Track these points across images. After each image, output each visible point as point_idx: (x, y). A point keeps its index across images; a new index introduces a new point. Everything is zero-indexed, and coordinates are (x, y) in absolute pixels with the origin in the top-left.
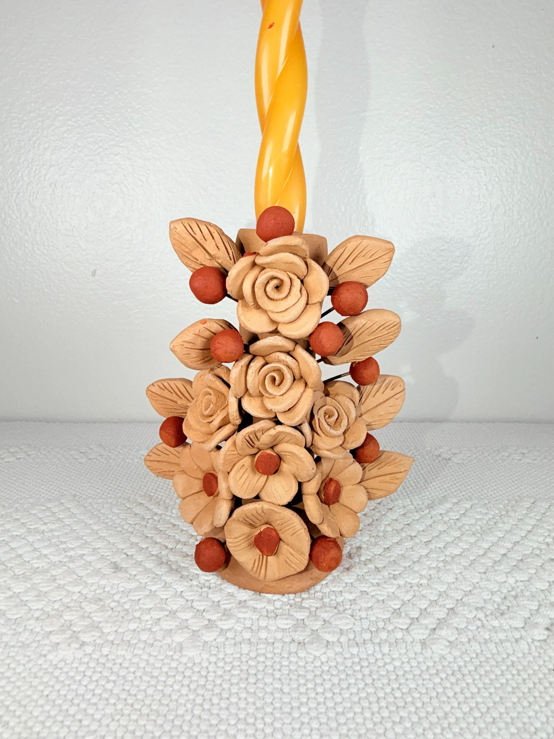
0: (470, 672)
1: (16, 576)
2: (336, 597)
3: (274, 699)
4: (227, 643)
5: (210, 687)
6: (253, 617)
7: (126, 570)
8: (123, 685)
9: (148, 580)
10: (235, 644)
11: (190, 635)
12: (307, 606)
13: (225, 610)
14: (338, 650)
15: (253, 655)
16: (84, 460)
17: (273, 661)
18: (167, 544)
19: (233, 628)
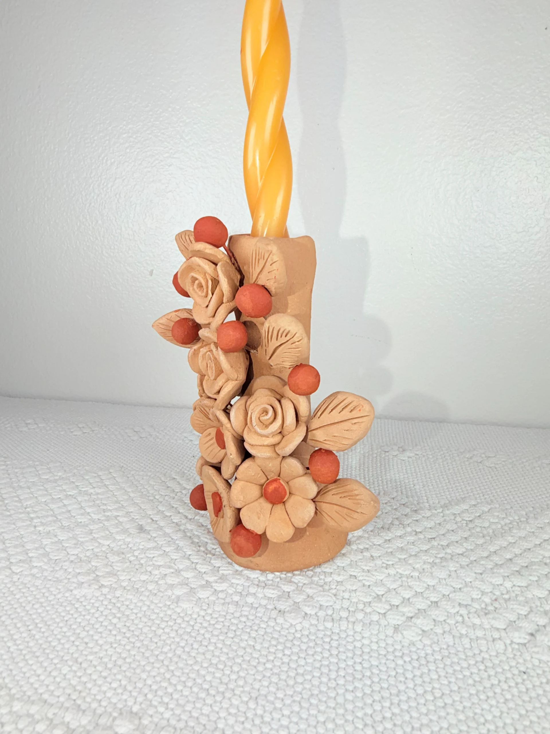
0: (435, 660)
1: (63, 527)
2: (325, 577)
3: (245, 653)
4: (217, 601)
5: (193, 634)
6: (245, 584)
7: (148, 532)
8: (125, 622)
9: (165, 542)
10: (223, 604)
11: (188, 590)
12: (296, 581)
13: (223, 574)
14: (314, 622)
15: (237, 614)
16: (135, 438)
17: (253, 622)
18: (187, 515)
19: (226, 590)
